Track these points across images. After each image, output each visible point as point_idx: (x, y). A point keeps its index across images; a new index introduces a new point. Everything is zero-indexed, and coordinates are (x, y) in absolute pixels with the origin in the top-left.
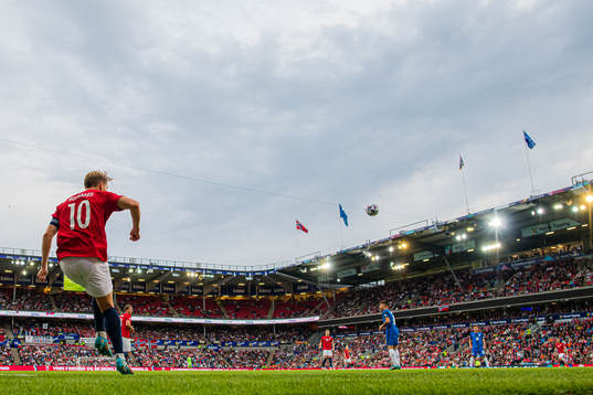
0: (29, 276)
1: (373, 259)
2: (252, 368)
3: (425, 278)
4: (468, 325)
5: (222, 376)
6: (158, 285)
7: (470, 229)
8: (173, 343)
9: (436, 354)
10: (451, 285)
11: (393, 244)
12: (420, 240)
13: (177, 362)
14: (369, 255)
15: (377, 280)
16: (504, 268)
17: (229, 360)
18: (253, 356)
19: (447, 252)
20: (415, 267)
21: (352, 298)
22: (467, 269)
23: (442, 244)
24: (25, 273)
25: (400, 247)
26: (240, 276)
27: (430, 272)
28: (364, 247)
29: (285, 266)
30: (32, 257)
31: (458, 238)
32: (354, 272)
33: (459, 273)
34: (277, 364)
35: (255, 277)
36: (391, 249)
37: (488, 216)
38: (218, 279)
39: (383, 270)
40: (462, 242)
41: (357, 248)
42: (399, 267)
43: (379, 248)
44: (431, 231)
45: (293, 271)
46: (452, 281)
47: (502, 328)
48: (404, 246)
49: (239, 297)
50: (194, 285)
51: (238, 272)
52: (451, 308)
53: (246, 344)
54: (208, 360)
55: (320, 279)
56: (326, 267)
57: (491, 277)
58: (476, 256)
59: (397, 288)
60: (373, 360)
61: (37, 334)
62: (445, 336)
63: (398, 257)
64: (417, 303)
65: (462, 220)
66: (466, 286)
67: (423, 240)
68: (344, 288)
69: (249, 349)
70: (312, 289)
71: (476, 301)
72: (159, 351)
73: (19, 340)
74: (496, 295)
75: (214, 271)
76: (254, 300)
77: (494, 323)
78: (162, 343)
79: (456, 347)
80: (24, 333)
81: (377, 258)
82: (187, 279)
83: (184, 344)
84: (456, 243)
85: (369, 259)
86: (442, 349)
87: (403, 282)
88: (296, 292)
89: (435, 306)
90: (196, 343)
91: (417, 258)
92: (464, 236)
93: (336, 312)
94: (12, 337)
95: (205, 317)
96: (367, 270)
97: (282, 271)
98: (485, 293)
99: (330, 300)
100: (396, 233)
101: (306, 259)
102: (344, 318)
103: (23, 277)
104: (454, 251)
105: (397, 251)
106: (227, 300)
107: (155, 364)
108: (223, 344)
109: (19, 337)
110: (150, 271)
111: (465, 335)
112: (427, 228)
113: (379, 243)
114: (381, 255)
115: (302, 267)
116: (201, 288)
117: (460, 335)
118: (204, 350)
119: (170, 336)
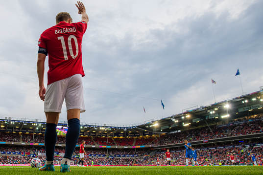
0: (39, 130)
1: (176, 122)
2: (127, 165)
3: (197, 129)
4: (216, 148)
5: (115, 169)
6: (89, 133)
7: (216, 109)
8: (95, 156)
9: (203, 160)
10: (209, 131)
11: (184, 116)
12: (195, 114)
13: (96, 163)
14: (174, 120)
15: (177, 130)
16: (231, 125)
17: (117, 162)
18: (127, 161)
19: (207, 118)
20: (193, 125)
21: (167, 137)
22: (215, 125)
23: (204, 115)
24: (37, 128)
25: (187, 117)
26: (121, 129)
27: (200, 127)
28: (172, 117)
29: (140, 125)
30: (40, 122)
31: (211, 113)
32: (168, 127)
33: (212, 127)
34: (137, 164)
35: (127, 129)
36: (183, 118)
37: (224, 104)
38: (113, 130)
39: (180, 126)
40: (213, 114)
41: (169, 117)
42: (186, 125)
43: (178, 117)
44: (200, 110)
45: (143, 127)
46: (209, 130)
47: (231, 149)
48: (188, 116)
49: (121, 137)
50: (103, 132)
51: (120, 128)
52: (209, 141)
53: (125, 156)
54: (110, 162)
55: (154, 130)
56: (156, 125)
57: (225, 128)
58: (219, 120)
59: (186, 133)
60: (176, 162)
61: (42, 152)
62: (206, 153)
63: (186, 121)
64: (194, 139)
65: (212, 105)
66: (215, 132)
67: (196, 114)
68: (164, 133)
69: (126, 158)
70: (151, 134)
71: (219, 138)
72: (90, 159)
73: (35, 154)
74: (228, 135)
75: (111, 127)
76: (127, 138)
77: (227, 147)
78: (91, 155)
79: (211, 157)
80: (37, 152)
81: (177, 121)
82: (100, 130)
83: (100, 156)
84: (211, 115)
85: (174, 122)
86: (205, 158)
87: (188, 131)
88: (144, 135)
89: (202, 141)
90: (104, 156)
91: (194, 121)
92: (214, 112)
93: (161, 143)
94: (33, 153)
95: (108, 145)
96: (173, 126)
97: (139, 127)
98: (223, 135)
99: (158, 138)
100: (185, 111)
101: (148, 122)
102: (164, 145)
103: (36, 130)
104: (210, 118)
105: (185, 118)
106: (116, 138)
107: (88, 164)
108: (115, 156)
109: (36, 153)
110: (86, 127)
111: (215, 152)
112: (198, 109)
113: (178, 115)
114: (179, 120)
115: (147, 125)
116: (106, 134)
117: (213, 152)
118: (108, 158)
119: (94, 153)
